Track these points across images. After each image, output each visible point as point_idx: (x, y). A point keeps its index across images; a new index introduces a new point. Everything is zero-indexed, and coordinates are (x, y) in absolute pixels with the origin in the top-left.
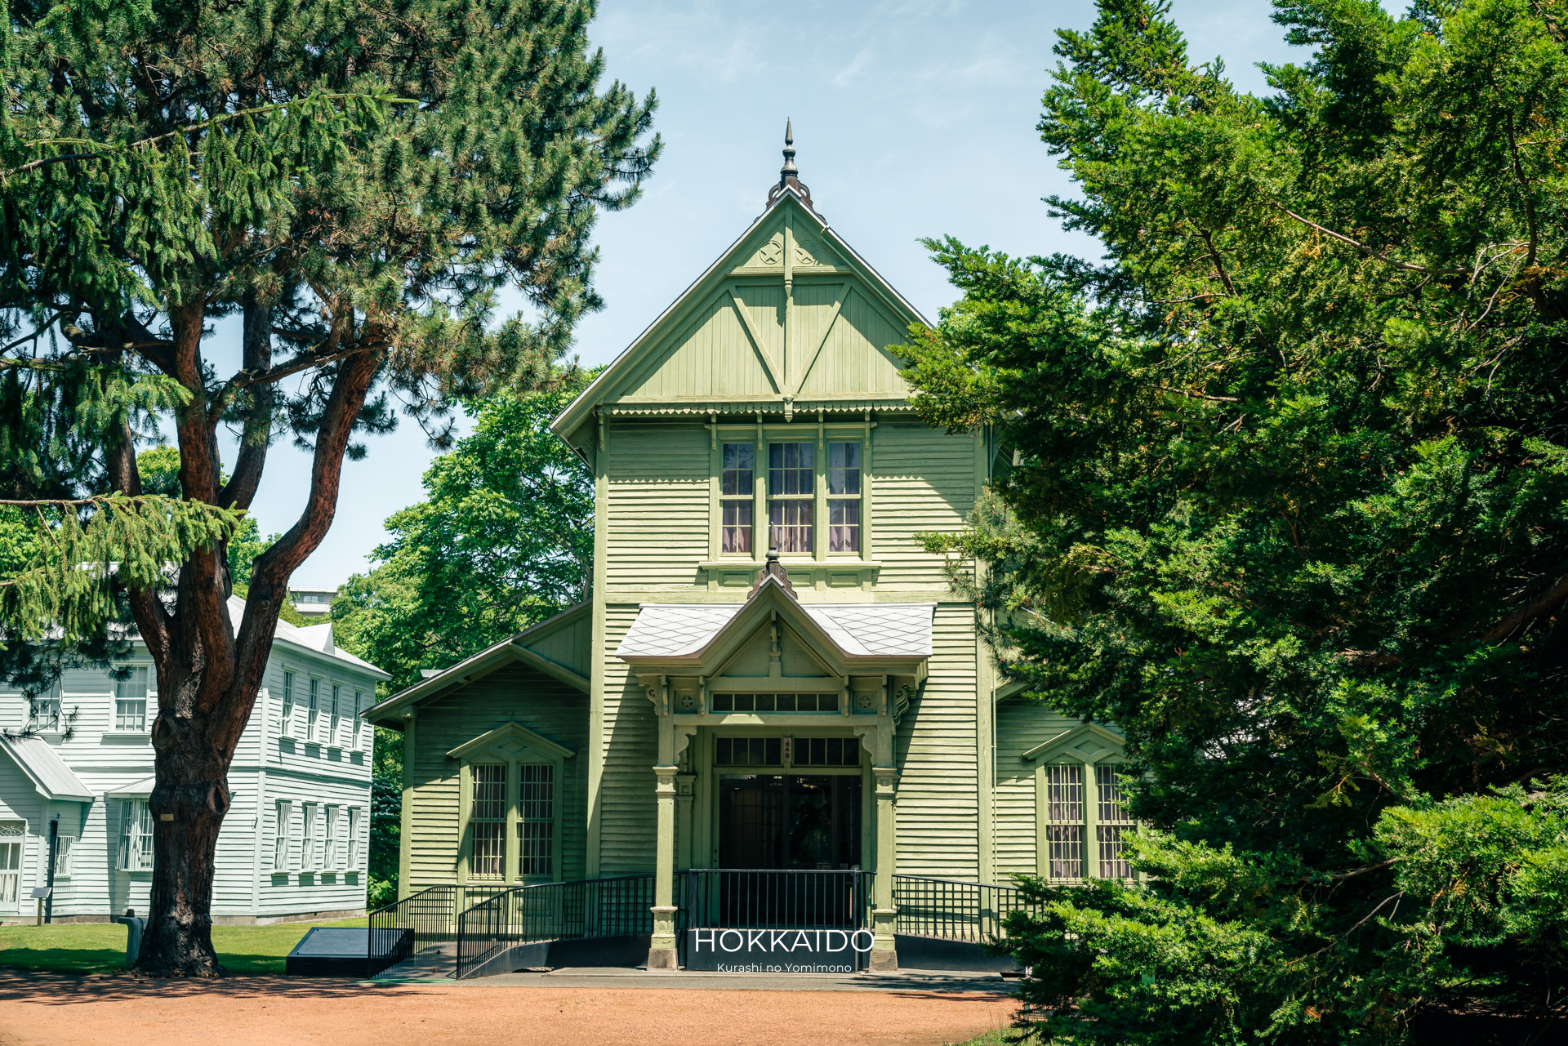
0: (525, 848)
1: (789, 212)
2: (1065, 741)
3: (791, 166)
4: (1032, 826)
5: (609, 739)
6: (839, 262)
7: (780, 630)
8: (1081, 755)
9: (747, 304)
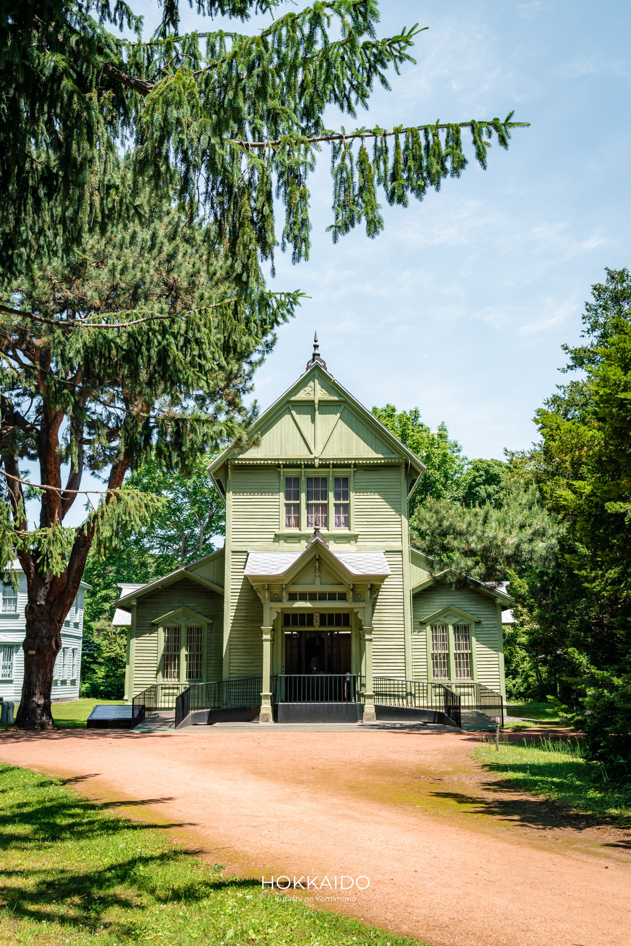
0: (189, 666)
1: (316, 372)
2: (439, 615)
3: (317, 352)
4: (425, 653)
5: (233, 614)
6: (340, 396)
7: (320, 563)
8: (447, 621)
9: (297, 414)
